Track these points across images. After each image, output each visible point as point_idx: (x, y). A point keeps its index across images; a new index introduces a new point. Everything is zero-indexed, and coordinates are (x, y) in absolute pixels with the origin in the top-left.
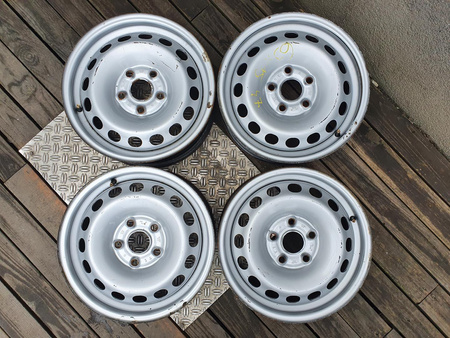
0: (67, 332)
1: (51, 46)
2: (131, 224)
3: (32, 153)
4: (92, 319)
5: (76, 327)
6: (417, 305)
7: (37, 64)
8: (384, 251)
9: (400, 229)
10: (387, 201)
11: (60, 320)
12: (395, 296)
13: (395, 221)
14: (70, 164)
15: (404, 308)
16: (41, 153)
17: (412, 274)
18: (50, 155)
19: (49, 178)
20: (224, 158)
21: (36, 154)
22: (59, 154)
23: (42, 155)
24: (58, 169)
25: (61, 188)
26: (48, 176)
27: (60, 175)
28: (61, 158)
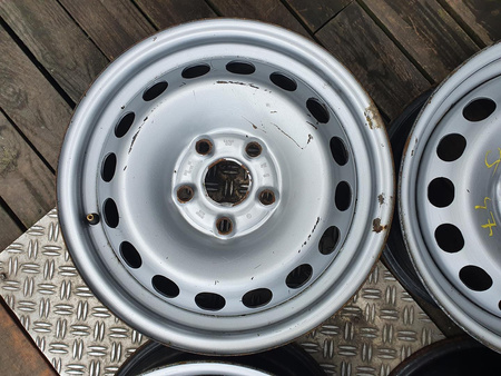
1: (51, 72)
3: (4, 277)
7: (22, 106)
14: (74, 301)
16: (21, 278)
18: (37, 283)
19: (32, 326)
20: (371, 302)
21: (12, 278)
22: (54, 281)
23: (22, 280)
24: (52, 310)
25: (54, 348)
26: (32, 322)
27: (54, 321)
28: (57, 290)
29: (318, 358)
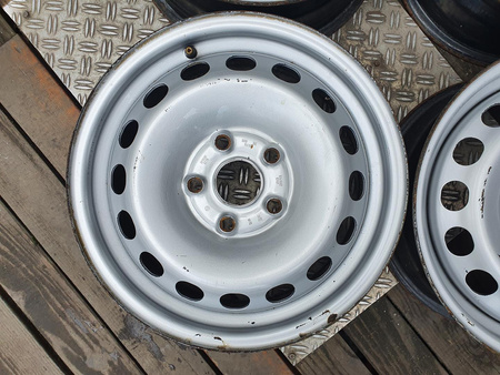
0: (79, 350)
2: (224, 143)
3: (28, 15)
4: (127, 331)
5: (97, 342)
11: (69, 329)
14: (99, 39)
16: (45, 15)
18: (60, 20)
19: (57, 63)
20: (392, 47)
21: (35, 16)
22: (77, 18)
23: (46, 18)
24: (76, 47)
25: (79, 84)
26: (56, 60)
27: (78, 59)
28: (81, 27)
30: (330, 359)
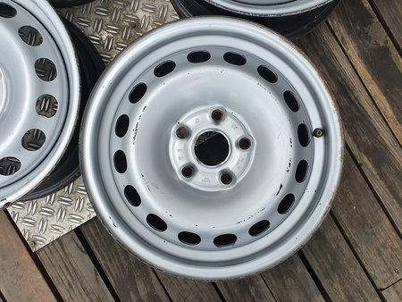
6: (379, 291)
8: (350, 204)
9: (383, 177)
10: (373, 132)
12: (351, 271)
13: (377, 165)
15: (360, 291)
17: (384, 246)
20: (148, 15)
29: (100, 49)
30: (64, 251)
